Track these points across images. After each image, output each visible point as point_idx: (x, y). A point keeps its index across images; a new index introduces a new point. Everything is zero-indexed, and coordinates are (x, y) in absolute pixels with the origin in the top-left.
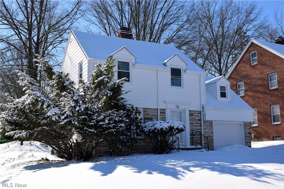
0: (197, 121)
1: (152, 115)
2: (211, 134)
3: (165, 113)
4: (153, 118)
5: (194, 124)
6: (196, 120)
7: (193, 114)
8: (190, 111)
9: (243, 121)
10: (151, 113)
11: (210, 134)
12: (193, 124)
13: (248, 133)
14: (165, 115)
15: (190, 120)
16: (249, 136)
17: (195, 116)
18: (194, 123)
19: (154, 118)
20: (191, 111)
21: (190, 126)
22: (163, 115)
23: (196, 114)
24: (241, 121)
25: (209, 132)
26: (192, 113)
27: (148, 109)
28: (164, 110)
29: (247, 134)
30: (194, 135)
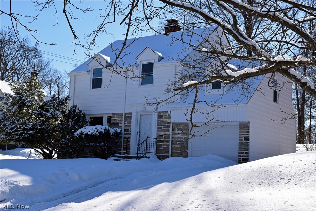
0: (167, 124)
1: (118, 120)
2: (184, 141)
3: (130, 117)
4: (119, 123)
5: (163, 129)
6: (166, 123)
7: (163, 116)
8: (159, 113)
10: (117, 119)
11: (182, 140)
12: (161, 128)
13: (243, 139)
14: (131, 120)
15: (158, 123)
16: (245, 144)
17: (165, 118)
18: (163, 127)
19: (120, 124)
20: (161, 112)
21: (158, 131)
22: (129, 120)
23: (167, 115)
24: (235, 122)
25: (182, 138)
26: (162, 114)
27: (115, 114)
28: (131, 113)
29: (242, 140)
30: (161, 141)
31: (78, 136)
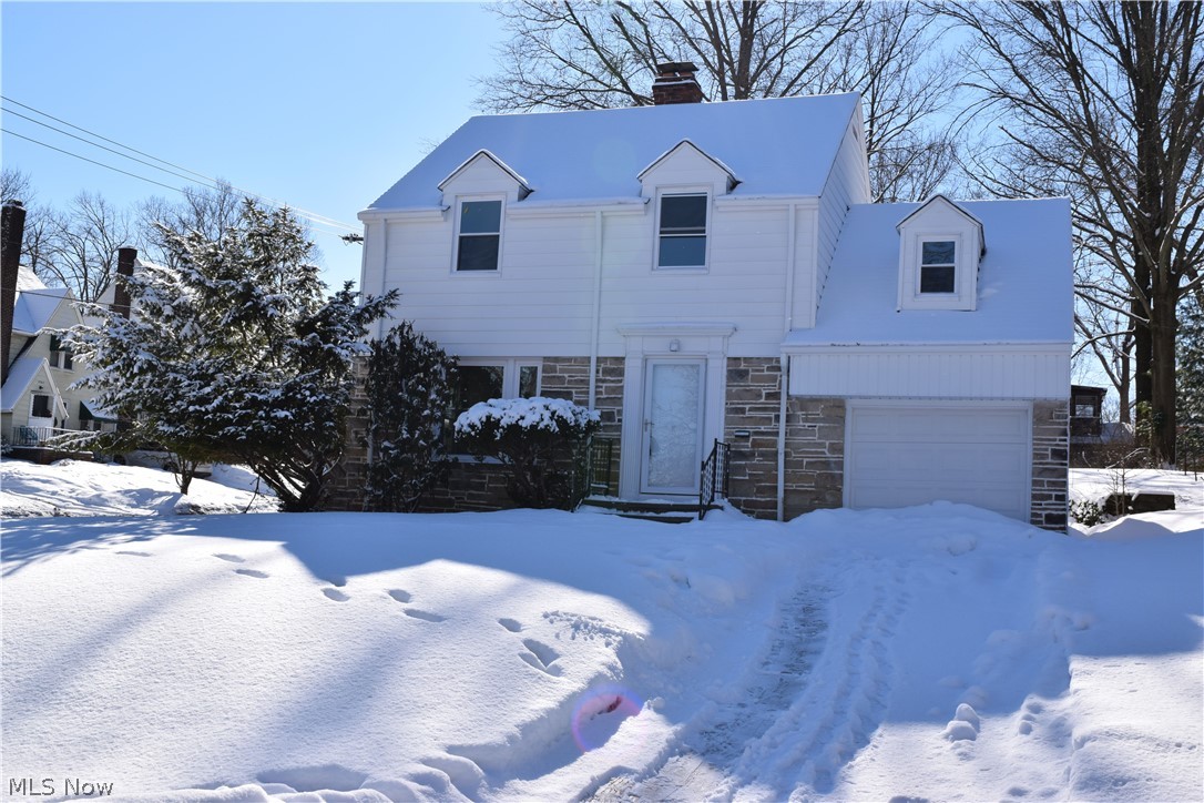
0: (763, 400)
1: (569, 382)
2: (828, 455)
3: (621, 373)
4: (574, 391)
5: (747, 414)
6: (760, 396)
7: (747, 372)
8: (733, 362)
9: (1030, 394)
10: (566, 375)
11: (824, 453)
12: (742, 411)
13: (1049, 453)
14: (621, 381)
15: (729, 395)
16: (1056, 469)
17: (755, 379)
18: (747, 407)
19: (576, 393)
20: (739, 359)
21: (728, 421)
22: (613, 382)
23: (763, 371)
24: (1018, 399)
25: (822, 445)
26: (743, 366)
27: (556, 359)
28: (621, 360)
29: (1044, 456)
30: (742, 455)
31: (473, 433)
